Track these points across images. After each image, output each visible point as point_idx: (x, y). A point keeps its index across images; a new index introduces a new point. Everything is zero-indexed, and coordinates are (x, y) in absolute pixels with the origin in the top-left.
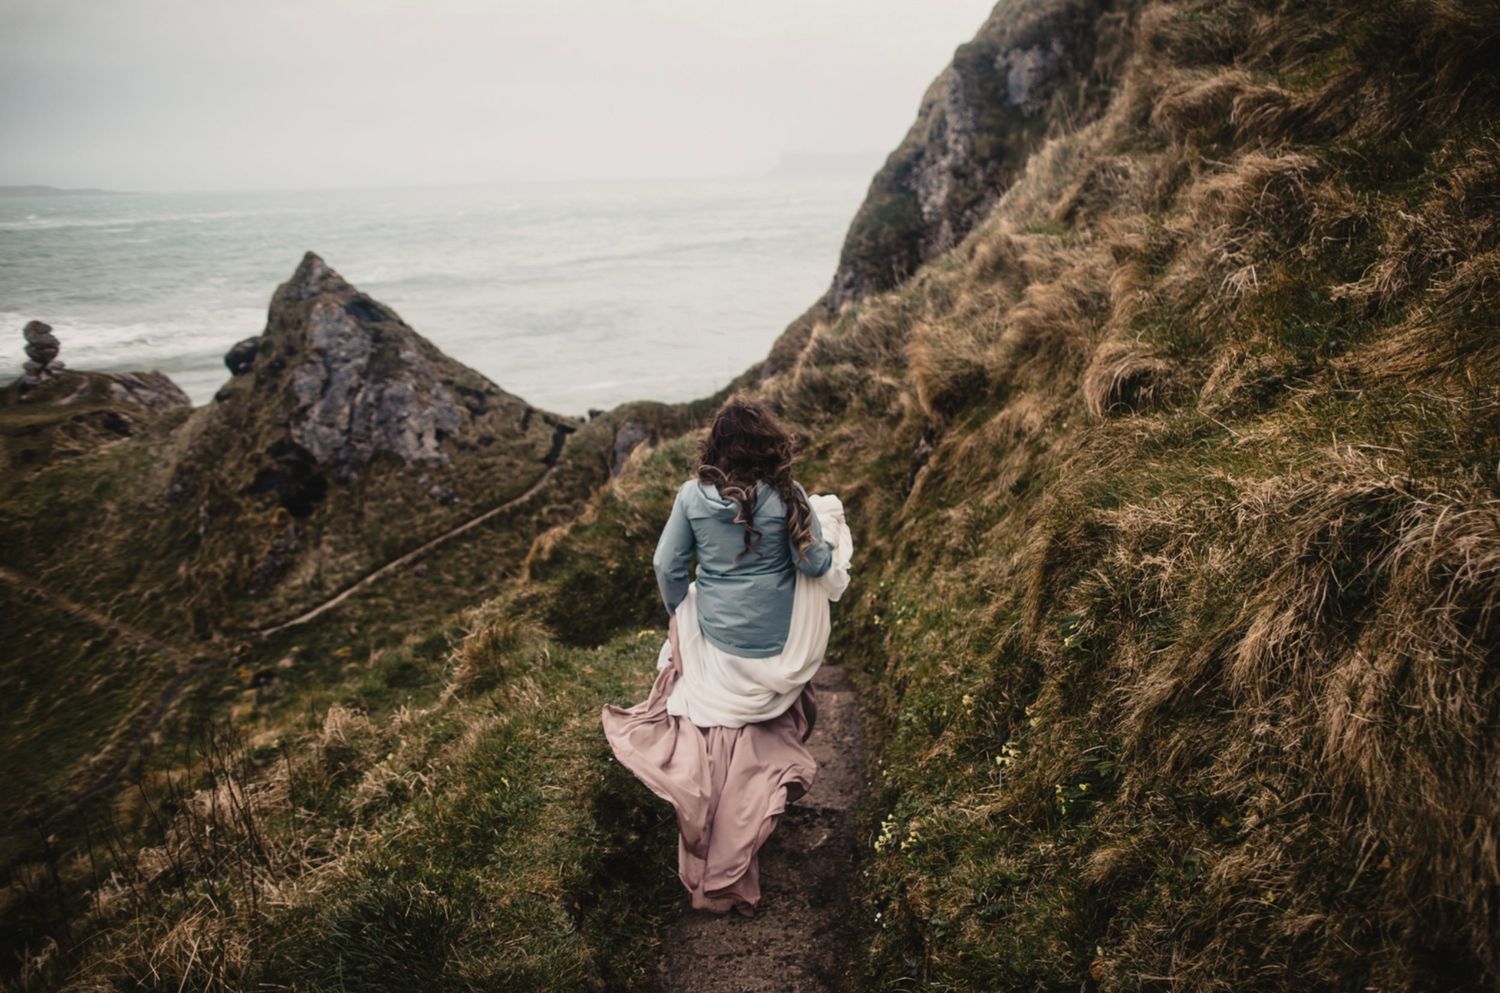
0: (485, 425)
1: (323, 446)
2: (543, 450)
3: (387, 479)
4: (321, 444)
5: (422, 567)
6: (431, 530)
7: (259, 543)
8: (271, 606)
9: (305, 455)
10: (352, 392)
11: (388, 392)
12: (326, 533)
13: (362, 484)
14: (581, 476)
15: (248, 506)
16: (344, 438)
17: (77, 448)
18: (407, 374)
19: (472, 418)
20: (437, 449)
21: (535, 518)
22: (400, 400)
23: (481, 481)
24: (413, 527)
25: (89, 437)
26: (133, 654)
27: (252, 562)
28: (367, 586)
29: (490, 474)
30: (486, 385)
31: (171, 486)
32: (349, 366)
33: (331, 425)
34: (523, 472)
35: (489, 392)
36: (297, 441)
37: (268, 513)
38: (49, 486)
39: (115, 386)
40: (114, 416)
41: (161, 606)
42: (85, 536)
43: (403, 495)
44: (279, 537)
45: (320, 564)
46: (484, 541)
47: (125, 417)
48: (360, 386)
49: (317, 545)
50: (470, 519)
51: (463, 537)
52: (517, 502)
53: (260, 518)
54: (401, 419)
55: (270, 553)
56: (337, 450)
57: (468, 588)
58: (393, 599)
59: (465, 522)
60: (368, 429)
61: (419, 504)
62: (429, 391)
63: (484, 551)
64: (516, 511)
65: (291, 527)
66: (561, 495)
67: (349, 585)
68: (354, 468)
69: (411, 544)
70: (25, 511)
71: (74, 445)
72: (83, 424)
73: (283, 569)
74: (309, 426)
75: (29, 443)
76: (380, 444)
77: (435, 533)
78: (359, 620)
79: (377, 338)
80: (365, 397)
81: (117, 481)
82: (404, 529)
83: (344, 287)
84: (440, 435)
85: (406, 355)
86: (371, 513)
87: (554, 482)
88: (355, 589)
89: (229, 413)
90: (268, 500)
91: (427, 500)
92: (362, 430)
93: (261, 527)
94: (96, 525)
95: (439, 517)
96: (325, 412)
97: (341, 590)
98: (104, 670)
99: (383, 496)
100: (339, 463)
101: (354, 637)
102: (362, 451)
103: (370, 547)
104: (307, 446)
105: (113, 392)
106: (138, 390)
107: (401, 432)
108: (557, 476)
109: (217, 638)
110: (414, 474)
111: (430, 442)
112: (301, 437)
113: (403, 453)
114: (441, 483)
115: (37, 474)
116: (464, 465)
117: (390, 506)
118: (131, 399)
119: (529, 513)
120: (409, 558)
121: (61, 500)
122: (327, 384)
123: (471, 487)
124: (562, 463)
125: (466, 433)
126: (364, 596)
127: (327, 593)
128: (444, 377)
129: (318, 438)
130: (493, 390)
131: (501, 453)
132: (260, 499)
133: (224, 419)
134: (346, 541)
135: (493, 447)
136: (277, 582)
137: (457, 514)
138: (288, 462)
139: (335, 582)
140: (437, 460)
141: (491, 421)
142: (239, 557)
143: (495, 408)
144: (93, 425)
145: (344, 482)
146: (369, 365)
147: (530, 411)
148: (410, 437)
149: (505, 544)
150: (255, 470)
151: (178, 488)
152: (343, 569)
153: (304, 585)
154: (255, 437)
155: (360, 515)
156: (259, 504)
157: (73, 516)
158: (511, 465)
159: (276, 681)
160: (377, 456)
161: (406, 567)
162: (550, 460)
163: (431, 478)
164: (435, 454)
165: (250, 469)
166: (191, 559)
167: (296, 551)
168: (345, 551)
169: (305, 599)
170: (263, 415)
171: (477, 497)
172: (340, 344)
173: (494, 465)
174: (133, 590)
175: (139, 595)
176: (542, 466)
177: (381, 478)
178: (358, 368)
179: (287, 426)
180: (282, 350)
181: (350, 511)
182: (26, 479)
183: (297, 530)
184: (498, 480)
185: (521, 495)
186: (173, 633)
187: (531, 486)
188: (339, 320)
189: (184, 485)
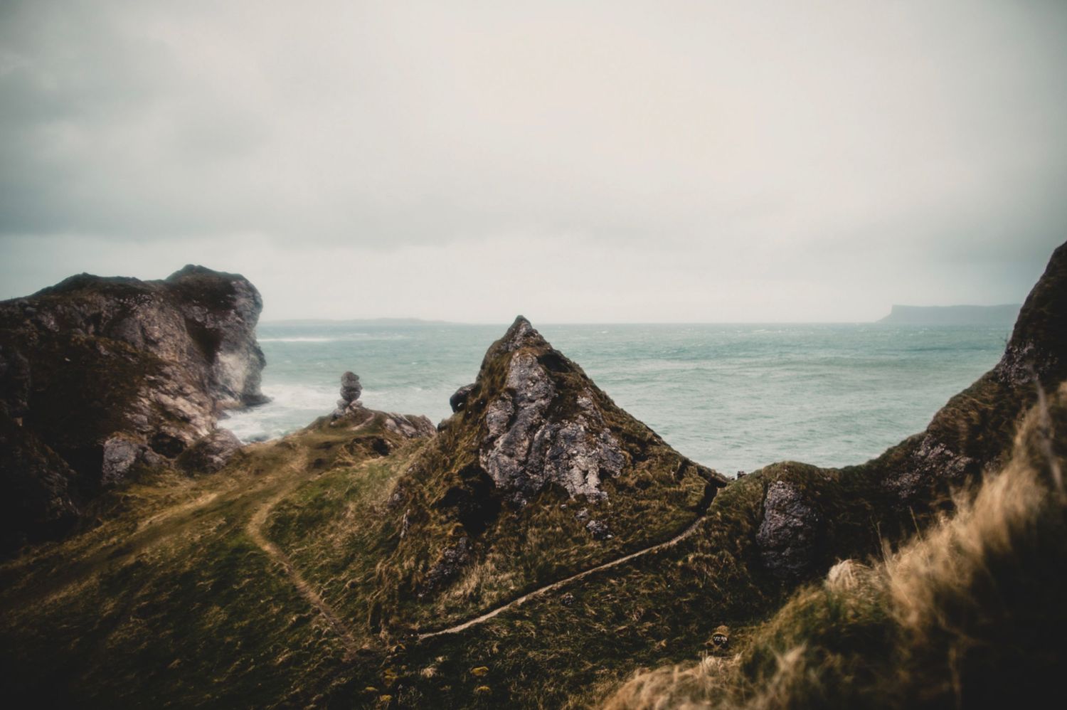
0: (642, 470)
1: (502, 473)
2: (693, 501)
3: (551, 509)
4: (501, 470)
5: (568, 595)
6: (583, 561)
7: (435, 552)
8: (432, 611)
9: (488, 479)
10: (532, 428)
11: (562, 432)
12: (492, 551)
13: (529, 510)
14: (728, 528)
15: (435, 518)
16: (521, 468)
17: (351, 461)
18: (581, 417)
19: (633, 462)
20: (598, 486)
21: (680, 563)
22: (572, 439)
23: (633, 522)
24: (568, 557)
25: (361, 454)
26: (320, 634)
27: (426, 568)
28: (516, 607)
29: (643, 516)
30: (649, 434)
31: (392, 495)
32: (533, 405)
33: (511, 456)
34: (673, 518)
35: (651, 442)
36: (482, 466)
37: (447, 526)
38: (322, 485)
39: (389, 421)
40: (381, 441)
41: (356, 594)
42: (328, 527)
43: (563, 526)
44: (450, 548)
45: (482, 578)
46: (629, 579)
47: (389, 443)
48: (541, 424)
49: (483, 561)
50: (620, 556)
51: (611, 572)
52: (665, 545)
53: (440, 529)
54: (571, 457)
55: (441, 561)
56: (512, 478)
57: (608, 625)
58: (537, 624)
59: (616, 559)
60: (542, 462)
61: (575, 535)
62: (598, 434)
63: (628, 590)
64: (663, 553)
65: (462, 541)
66: (707, 544)
67: (501, 603)
68: (525, 495)
69: (564, 572)
70: (300, 502)
71: (349, 459)
72: (360, 445)
73: (451, 577)
74: (493, 454)
75: (323, 455)
76: (551, 476)
77: (586, 565)
78: (502, 640)
79: (560, 384)
80: (543, 433)
81: (362, 487)
82: (559, 557)
83: (541, 343)
84: (603, 475)
85: (582, 401)
86: (533, 539)
87: (702, 530)
88: (505, 608)
89: (443, 441)
90: (450, 514)
91: (583, 533)
92: (536, 462)
93: (440, 537)
94: (338, 519)
95: (592, 549)
96: (508, 443)
97: (493, 607)
98: (295, 646)
99: (546, 524)
100: (513, 489)
101: (494, 656)
102: (534, 481)
103: (526, 569)
104: (490, 471)
105: (386, 425)
106: (403, 425)
107: (570, 468)
108: (706, 526)
109: (384, 633)
110: (577, 507)
111: (593, 479)
112: (486, 463)
113: (568, 487)
114: (598, 519)
115: (319, 476)
116: (621, 504)
117: (550, 533)
118: (398, 431)
119: (675, 558)
120: (559, 585)
121: (325, 497)
122: (512, 419)
123: (624, 525)
124: (711, 513)
125: (627, 475)
126: (510, 616)
127: (482, 607)
128: (613, 423)
129: (499, 465)
130: (655, 440)
131: (655, 498)
132: (446, 513)
133: (439, 445)
134: (508, 560)
135: (648, 491)
136: (442, 590)
137: (608, 550)
138: (471, 483)
139: (491, 597)
140: (598, 497)
141: (649, 467)
142: (417, 562)
143: (655, 456)
144: (366, 446)
145: (515, 507)
146: (551, 407)
147: (686, 463)
148: (576, 473)
149: (649, 586)
150: (447, 488)
151: (397, 496)
152: (500, 587)
153: (464, 596)
154: (452, 461)
155: (523, 539)
156: (443, 517)
157: (327, 510)
158: (663, 509)
159: (413, 690)
160: (547, 486)
161: (554, 594)
162: (701, 509)
163: (589, 513)
164: (596, 491)
165: (444, 486)
166: (388, 557)
167: (464, 564)
168: (505, 570)
169: (463, 610)
170: (463, 443)
171: (629, 535)
172: (528, 386)
173: (647, 507)
174: (342, 577)
175: (345, 581)
176: (693, 514)
177: (547, 508)
178: (540, 408)
179: (477, 452)
180: (487, 392)
181: (517, 534)
182: (311, 479)
183: (468, 545)
184: (650, 522)
185: (670, 540)
186: (355, 621)
187: (680, 532)
188: (530, 367)
189: (401, 495)
